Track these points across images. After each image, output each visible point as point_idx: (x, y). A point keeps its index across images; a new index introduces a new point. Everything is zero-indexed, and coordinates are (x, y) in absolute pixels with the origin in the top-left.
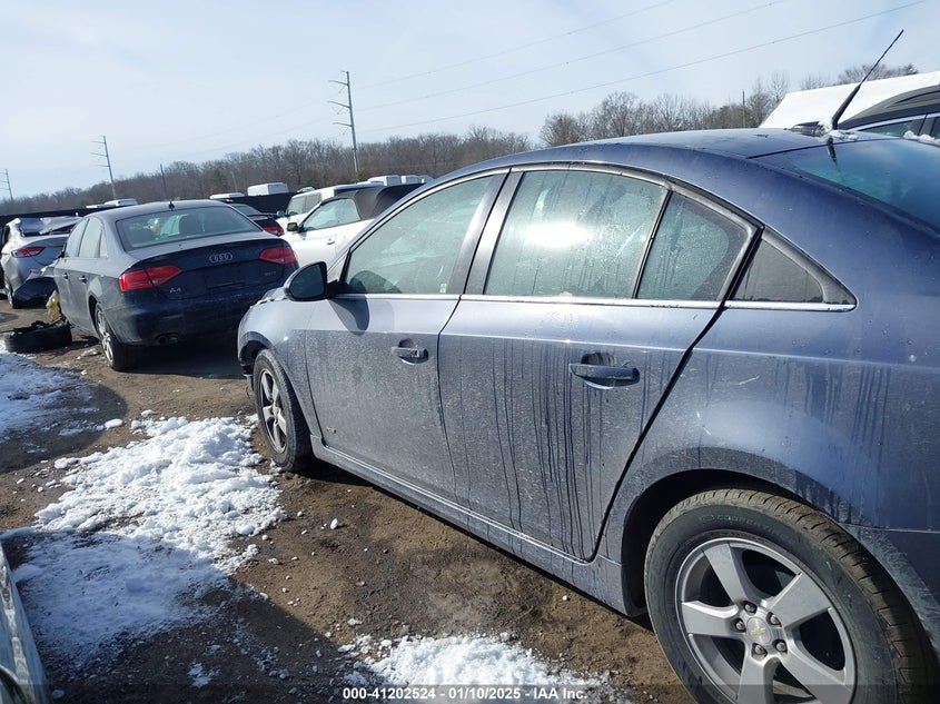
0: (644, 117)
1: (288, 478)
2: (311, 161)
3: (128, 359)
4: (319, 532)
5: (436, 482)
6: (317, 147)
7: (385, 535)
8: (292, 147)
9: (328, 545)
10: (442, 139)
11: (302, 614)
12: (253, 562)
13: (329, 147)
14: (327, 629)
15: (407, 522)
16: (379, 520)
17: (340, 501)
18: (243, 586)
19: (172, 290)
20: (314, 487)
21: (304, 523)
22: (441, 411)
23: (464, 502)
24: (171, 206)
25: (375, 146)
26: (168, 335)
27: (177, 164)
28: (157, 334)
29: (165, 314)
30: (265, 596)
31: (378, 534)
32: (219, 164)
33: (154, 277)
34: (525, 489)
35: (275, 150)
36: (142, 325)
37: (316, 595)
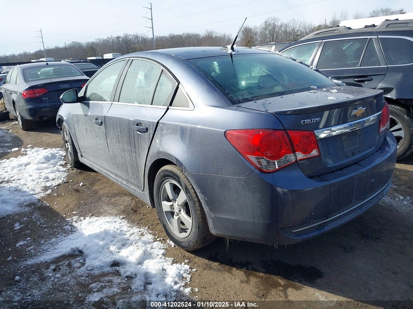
0: (283, 29)
1: (72, 170)
2: (134, 43)
3: (28, 126)
4: (75, 187)
5: (109, 169)
6: (137, 37)
7: (98, 188)
8: (126, 37)
9: (77, 191)
10: (193, 35)
11: (58, 210)
12: (49, 195)
13: (142, 37)
14: (65, 214)
15: (107, 184)
16: (98, 184)
17: (87, 177)
18: (42, 202)
19: (44, 99)
20: (80, 173)
21: (72, 183)
22: (107, 143)
23: (116, 175)
24: (47, 64)
25: (163, 37)
26: (43, 116)
27: (74, 42)
28: (38, 116)
29: (41, 108)
30: (48, 205)
31: (95, 188)
32: (93, 43)
33: (36, 93)
34: (128, 169)
35: (118, 38)
36: (32, 112)
37: (66, 205)
